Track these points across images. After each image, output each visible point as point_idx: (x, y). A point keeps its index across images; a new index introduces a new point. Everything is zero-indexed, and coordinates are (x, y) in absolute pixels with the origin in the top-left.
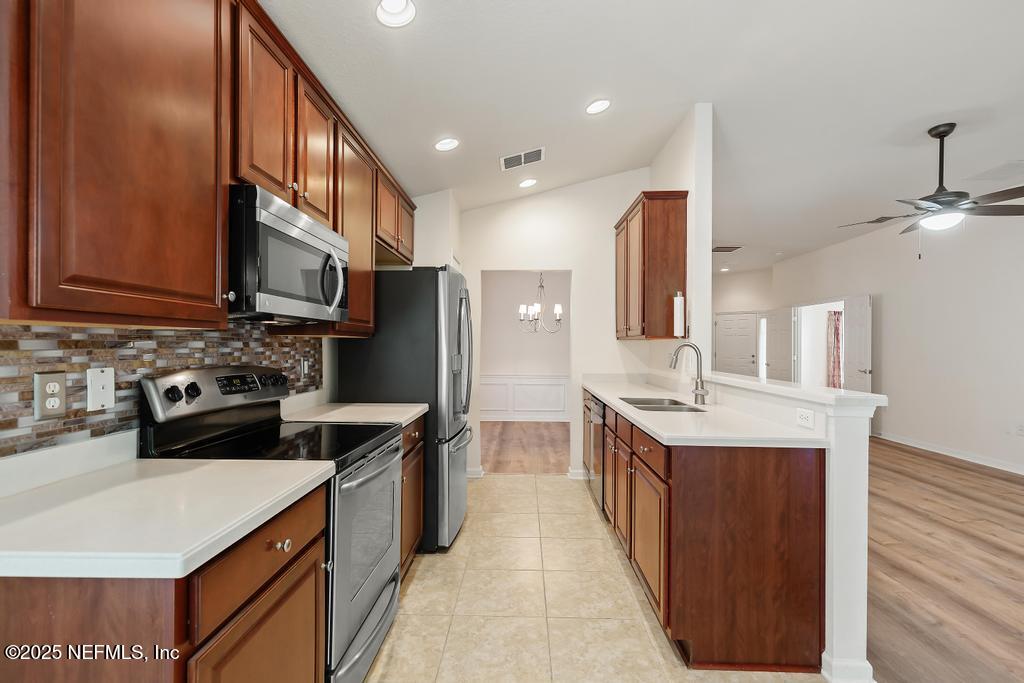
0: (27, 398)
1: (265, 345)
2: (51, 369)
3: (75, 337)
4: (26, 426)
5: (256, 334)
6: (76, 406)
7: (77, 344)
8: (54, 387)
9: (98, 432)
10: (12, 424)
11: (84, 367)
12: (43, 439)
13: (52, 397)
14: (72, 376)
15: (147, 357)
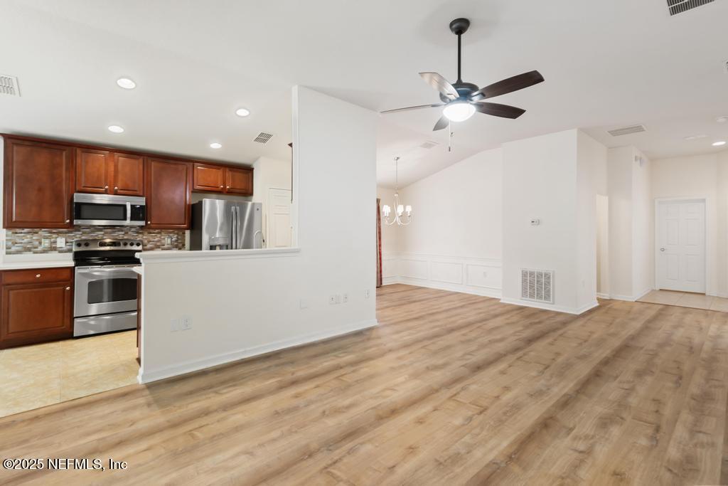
0: (40, 243)
1: (138, 233)
2: (46, 238)
3: (55, 231)
4: (40, 249)
5: (133, 230)
6: (54, 246)
7: (54, 233)
8: (47, 241)
9: (60, 252)
10: (37, 248)
11: (57, 238)
12: (44, 251)
13: (46, 243)
14: (52, 240)
15: (78, 236)
